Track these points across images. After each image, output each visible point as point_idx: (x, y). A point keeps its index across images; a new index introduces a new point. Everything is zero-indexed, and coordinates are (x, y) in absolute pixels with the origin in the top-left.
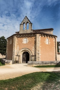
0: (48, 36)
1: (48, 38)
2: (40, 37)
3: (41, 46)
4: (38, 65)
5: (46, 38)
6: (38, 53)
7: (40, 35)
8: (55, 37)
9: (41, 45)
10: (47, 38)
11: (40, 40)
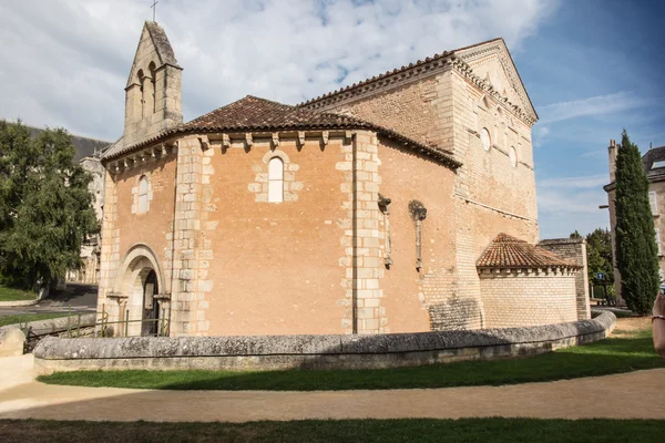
0: (275, 136)
1: (284, 149)
2: (210, 152)
3: (212, 225)
4: (92, 366)
5: (263, 151)
6: (182, 280)
7: (205, 138)
8: (349, 134)
9: (212, 216)
10: (271, 153)
11: (206, 180)
